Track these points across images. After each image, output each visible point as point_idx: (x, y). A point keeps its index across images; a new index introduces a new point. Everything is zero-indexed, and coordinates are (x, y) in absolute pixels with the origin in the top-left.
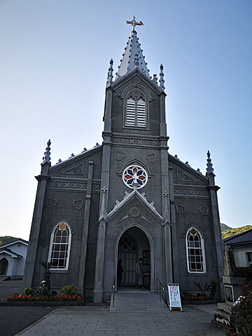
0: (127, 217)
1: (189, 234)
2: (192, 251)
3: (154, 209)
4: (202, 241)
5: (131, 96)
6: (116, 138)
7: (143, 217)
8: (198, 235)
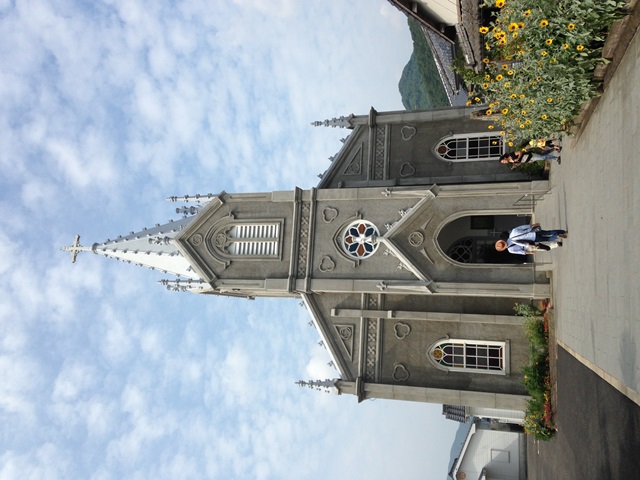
0: (423, 252)
1: (446, 157)
2: (473, 153)
3: (411, 211)
4: (457, 136)
5: (226, 248)
6: (298, 272)
7: (423, 227)
8: (446, 142)
